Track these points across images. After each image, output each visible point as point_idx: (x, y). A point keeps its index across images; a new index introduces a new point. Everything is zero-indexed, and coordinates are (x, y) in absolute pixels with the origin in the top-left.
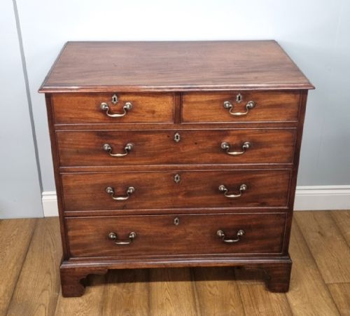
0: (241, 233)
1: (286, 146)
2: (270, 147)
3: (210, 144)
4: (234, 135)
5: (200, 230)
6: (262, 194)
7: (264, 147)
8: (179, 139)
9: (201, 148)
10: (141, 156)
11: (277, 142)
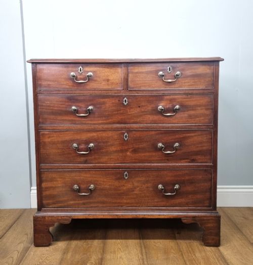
0: (177, 187)
1: (207, 109)
2: (195, 110)
3: (150, 108)
4: (167, 100)
5: (144, 184)
6: (191, 152)
7: (190, 110)
8: (127, 103)
9: (143, 110)
10: (98, 117)
11: (200, 106)
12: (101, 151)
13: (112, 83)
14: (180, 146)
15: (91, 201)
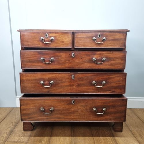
0: (104, 109)
1: (122, 60)
2: (115, 60)
3: (88, 59)
4: (98, 54)
5: (85, 107)
6: (113, 86)
7: (112, 61)
8: (74, 56)
9: (83, 60)
10: (57, 64)
11: (118, 58)
12: (58, 85)
13: (66, 44)
14: (106, 83)
15: (52, 117)
